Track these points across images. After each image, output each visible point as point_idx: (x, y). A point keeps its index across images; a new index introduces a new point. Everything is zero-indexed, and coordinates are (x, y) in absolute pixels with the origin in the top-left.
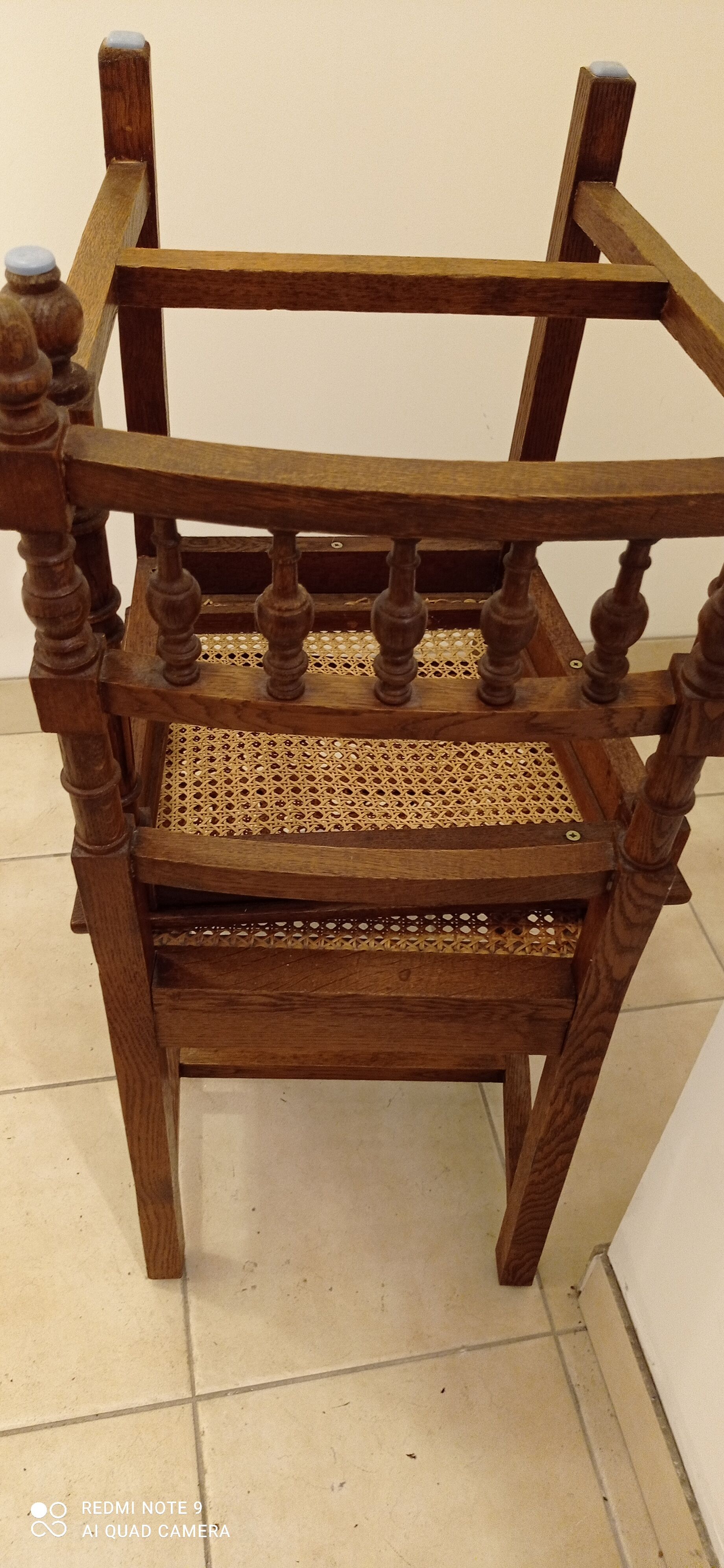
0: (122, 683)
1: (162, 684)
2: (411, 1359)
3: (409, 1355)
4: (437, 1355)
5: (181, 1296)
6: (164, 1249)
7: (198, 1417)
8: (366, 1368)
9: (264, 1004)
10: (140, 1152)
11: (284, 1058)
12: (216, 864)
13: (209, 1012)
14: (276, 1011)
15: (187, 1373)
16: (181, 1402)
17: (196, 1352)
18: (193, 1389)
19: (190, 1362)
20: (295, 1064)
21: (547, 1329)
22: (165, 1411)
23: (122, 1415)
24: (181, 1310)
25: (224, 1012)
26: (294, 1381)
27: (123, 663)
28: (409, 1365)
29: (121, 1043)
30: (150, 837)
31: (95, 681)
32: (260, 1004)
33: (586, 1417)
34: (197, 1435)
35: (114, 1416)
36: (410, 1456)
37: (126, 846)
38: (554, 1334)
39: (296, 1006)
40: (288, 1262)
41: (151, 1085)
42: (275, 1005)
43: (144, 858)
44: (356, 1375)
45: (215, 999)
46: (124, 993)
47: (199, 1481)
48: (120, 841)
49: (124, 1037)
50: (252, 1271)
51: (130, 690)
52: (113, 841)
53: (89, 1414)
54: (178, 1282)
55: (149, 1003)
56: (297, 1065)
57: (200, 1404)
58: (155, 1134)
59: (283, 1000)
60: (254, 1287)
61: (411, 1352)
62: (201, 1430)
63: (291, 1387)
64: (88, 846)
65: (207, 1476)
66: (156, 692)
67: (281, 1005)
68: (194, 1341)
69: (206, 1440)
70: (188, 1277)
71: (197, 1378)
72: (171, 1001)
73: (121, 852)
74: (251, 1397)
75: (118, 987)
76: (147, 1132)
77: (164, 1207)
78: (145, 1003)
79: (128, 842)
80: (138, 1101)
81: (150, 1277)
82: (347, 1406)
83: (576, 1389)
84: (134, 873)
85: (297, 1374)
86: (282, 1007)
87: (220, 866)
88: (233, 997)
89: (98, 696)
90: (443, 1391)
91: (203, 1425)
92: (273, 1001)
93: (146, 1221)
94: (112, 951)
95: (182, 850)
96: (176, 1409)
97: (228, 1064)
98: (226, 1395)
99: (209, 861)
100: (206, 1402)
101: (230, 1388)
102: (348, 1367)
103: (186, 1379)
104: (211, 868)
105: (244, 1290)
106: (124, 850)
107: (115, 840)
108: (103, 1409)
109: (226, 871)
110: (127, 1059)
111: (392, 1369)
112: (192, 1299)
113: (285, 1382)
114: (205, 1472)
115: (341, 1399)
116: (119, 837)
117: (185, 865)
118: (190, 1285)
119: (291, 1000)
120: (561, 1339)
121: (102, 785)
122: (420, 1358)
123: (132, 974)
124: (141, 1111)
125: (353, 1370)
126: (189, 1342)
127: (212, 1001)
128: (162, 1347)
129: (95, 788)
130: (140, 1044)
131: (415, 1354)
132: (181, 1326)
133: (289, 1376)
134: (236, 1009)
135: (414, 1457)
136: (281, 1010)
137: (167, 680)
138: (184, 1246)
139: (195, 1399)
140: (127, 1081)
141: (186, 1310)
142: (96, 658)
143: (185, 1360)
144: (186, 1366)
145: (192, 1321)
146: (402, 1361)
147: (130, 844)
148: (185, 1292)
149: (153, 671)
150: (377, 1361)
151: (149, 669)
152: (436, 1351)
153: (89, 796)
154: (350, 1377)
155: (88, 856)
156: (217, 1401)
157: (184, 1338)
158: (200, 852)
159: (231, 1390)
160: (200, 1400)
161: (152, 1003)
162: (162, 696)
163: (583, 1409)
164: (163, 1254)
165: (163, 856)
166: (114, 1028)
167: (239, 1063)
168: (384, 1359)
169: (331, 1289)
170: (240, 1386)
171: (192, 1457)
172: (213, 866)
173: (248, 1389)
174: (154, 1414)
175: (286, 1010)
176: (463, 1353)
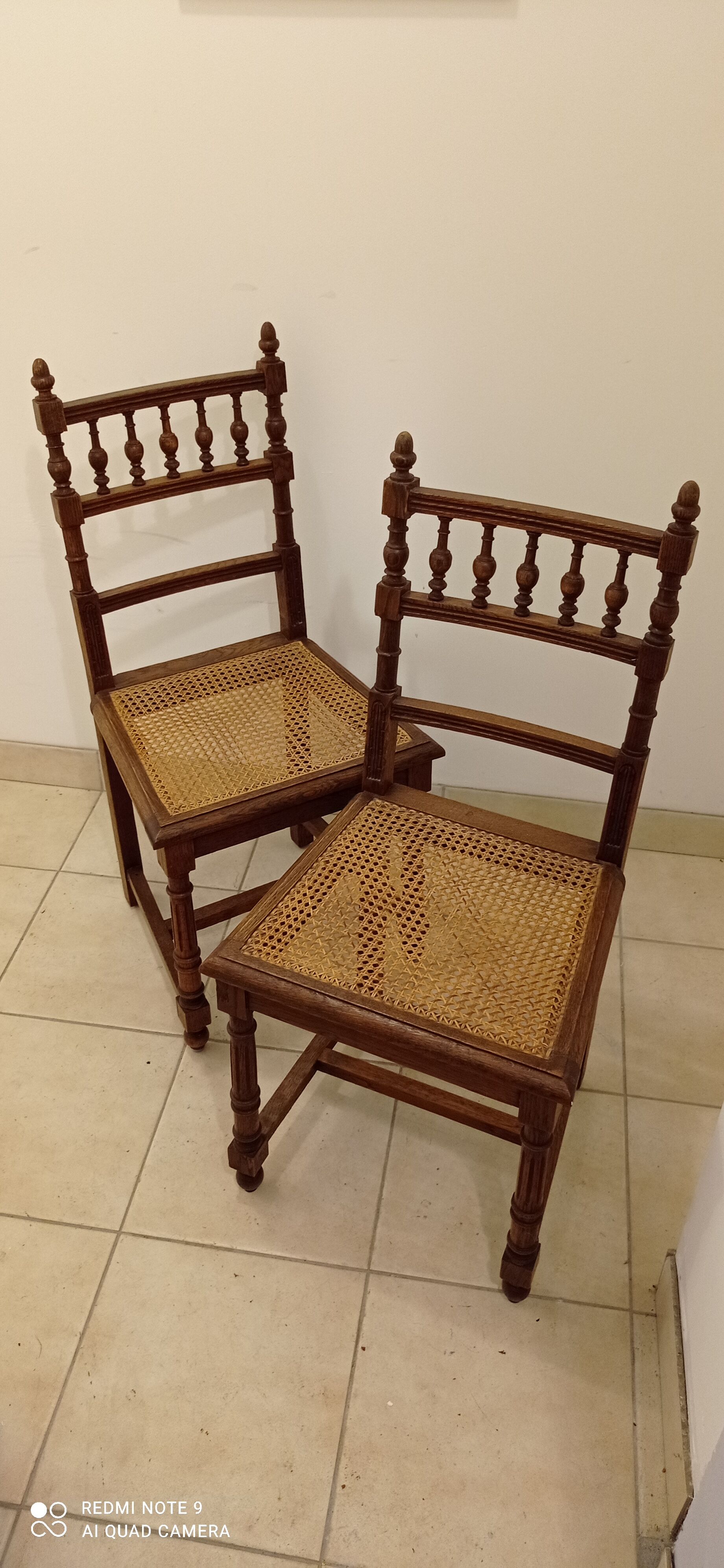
4: (540, 1297)
5: (375, 1208)
7: (368, 1283)
8: (488, 1289)
15: (368, 1254)
16: (359, 1270)
17: (376, 1243)
18: (369, 1264)
19: (372, 1248)
21: (627, 1306)
22: (349, 1272)
23: (321, 1265)
24: (373, 1217)
33: (637, 1370)
34: (366, 1293)
36: (502, 1352)
38: (631, 1311)
40: (453, 1208)
44: (480, 1291)
47: (360, 1319)
50: (427, 1206)
57: (371, 1276)
60: (425, 1217)
63: (434, 1285)
65: (365, 1318)
68: (378, 1237)
70: (383, 1197)
71: (373, 1260)
74: (405, 1282)
82: (469, 1308)
83: (636, 1350)
85: (440, 1278)
90: (538, 1320)
91: (370, 1289)
96: (355, 1274)
98: (390, 1275)
100: (376, 1275)
101: (393, 1272)
102: (475, 1285)
103: (367, 1258)
105: (418, 1216)
108: (309, 1258)
112: (382, 1210)
113: (431, 1281)
114: (365, 1315)
115: (465, 1303)
118: (383, 1202)
120: (635, 1316)
125: (479, 1288)
126: (374, 1237)
128: (356, 1234)
132: (371, 1225)
133: (435, 1278)
135: (504, 1354)
139: (369, 1272)
143: (369, 1246)
144: (368, 1250)
148: (379, 1205)
152: (541, 1295)
154: (475, 1291)
156: (384, 1278)
157: (371, 1233)
159: (395, 1274)
160: (372, 1273)
163: (637, 1364)
169: (478, 1234)
170: (401, 1274)
171: (358, 1304)
173: (405, 1277)
174: (342, 1272)
176: (560, 1302)
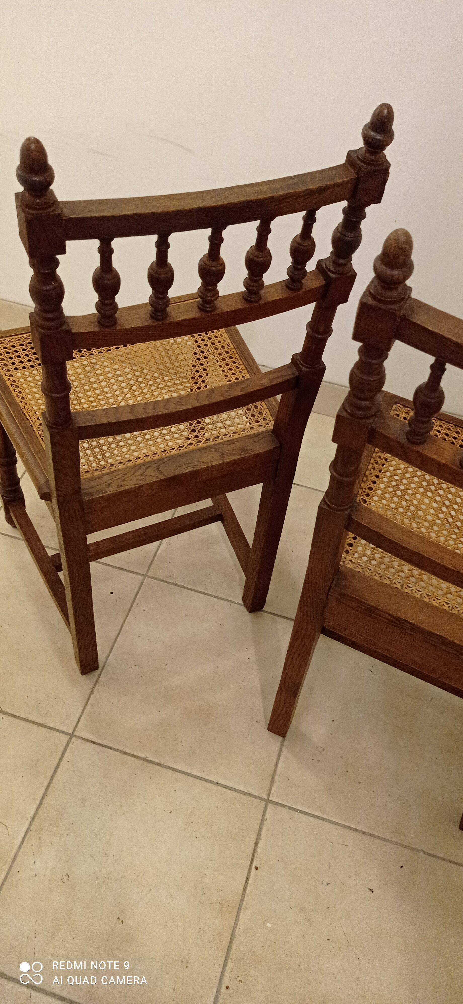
0: (382, 431)
1: (403, 440)
2: (390, 841)
3: (390, 839)
4: (406, 847)
5: (279, 747)
6: (282, 718)
7: (266, 810)
8: (363, 833)
9: (388, 619)
10: (290, 664)
11: (381, 648)
12: (393, 538)
13: (356, 610)
14: (393, 625)
15: (269, 786)
16: (261, 799)
17: (277, 778)
18: (269, 795)
19: (272, 781)
20: (387, 654)
22: (251, 799)
23: (230, 789)
24: (276, 754)
25: (365, 614)
26: (322, 819)
27: (387, 421)
28: (387, 844)
29: (304, 606)
30: (362, 510)
31: (370, 426)
32: (385, 618)
34: (263, 819)
35: (225, 788)
36: (370, 890)
37: (349, 511)
39: (405, 628)
40: (342, 757)
41: (310, 634)
42: (393, 622)
43: (355, 520)
44: (356, 833)
45: (363, 606)
46: (316, 582)
47: (256, 842)
48: (347, 507)
49: (306, 604)
50: (321, 752)
51: (385, 437)
52: (343, 506)
53: (214, 781)
54: (281, 738)
55: (326, 592)
56: (387, 655)
58: (302, 659)
59: (399, 621)
60: (319, 761)
61: (391, 837)
62: (266, 818)
63: (320, 821)
64: (329, 504)
65: (260, 841)
66: (399, 443)
67: (397, 624)
68: (278, 772)
69: (266, 824)
70: (286, 738)
71: (273, 791)
72: (338, 596)
73: (345, 513)
74: (296, 814)
75: (314, 578)
76: (298, 657)
77: (290, 698)
78: (324, 591)
79: (350, 509)
80: (300, 639)
81: (268, 729)
82: (346, 846)
84: (347, 526)
85: (325, 816)
86: (396, 625)
87: (394, 540)
88: (372, 608)
89: (368, 435)
90: (401, 867)
91: (268, 816)
92: (393, 619)
93: (279, 701)
94: (319, 559)
95: (377, 523)
96: (256, 801)
97: (349, 637)
98: (285, 807)
99: (389, 535)
100: (273, 805)
101: (287, 805)
102: (353, 827)
103: (268, 789)
104: (389, 539)
105: (313, 760)
106: (347, 512)
107: (344, 506)
108: (221, 781)
109: (397, 544)
110: (303, 615)
111: (377, 841)
112: (284, 750)
113: (317, 817)
114: (260, 839)
115: (344, 841)
116: (347, 505)
117: (376, 532)
118: (286, 743)
119: (403, 623)
121: (350, 477)
122: (396, 843)
123: (324, 575)
124: (299, 645)
125: (356, 830)
126: (275, 772)
127: (359, 605)
128: (261, 766)
129: (346, 477)
130: (313, 611)
131: (393, 840)
132: (274, 762)
133: (320, 815)
134: (371, 615)
135: (372, 892)
136: (395, 626)
137: (407, 438)
138: (291, 722)
139: (268, 801)
140: (299, 626)
141: (279, 755)
142: (374, 415)
143: (270, 779)
144: (269, 782)
145: (280, 761)
146: (385, 840)
147: (351, 510)
148: (282, 745)
149: (402, 430)
150: (371, 833)
151: (399, 429)
152: (406, 844)
153: (341, 480)
154: (352, 833)
155: (327, 508)
156: (279, 808)
157: (273, 768)
158: (386, 528)
159: (288, 806)
160: (271, 803)
161: (328, 593)
162: (401, 445)
164: (280, 721)
165: (367, 523)
166: (303, 597)
167: (356, 640)
168: (374, 833)
169: (360, 783)
170: (293, 807)
171: (257, 828)
172: (390, 538)
173: (296, 810)
174: (246, 797)
175: (399, 627)
176: (423, 853)
